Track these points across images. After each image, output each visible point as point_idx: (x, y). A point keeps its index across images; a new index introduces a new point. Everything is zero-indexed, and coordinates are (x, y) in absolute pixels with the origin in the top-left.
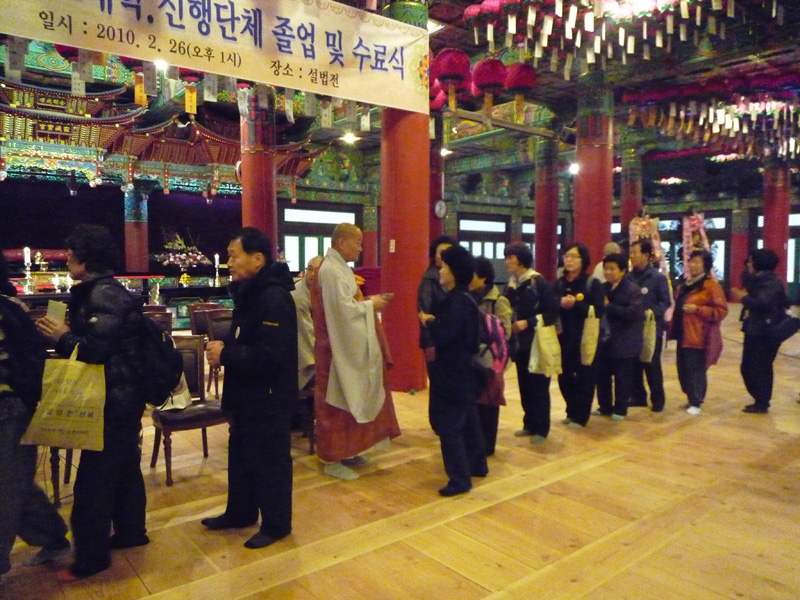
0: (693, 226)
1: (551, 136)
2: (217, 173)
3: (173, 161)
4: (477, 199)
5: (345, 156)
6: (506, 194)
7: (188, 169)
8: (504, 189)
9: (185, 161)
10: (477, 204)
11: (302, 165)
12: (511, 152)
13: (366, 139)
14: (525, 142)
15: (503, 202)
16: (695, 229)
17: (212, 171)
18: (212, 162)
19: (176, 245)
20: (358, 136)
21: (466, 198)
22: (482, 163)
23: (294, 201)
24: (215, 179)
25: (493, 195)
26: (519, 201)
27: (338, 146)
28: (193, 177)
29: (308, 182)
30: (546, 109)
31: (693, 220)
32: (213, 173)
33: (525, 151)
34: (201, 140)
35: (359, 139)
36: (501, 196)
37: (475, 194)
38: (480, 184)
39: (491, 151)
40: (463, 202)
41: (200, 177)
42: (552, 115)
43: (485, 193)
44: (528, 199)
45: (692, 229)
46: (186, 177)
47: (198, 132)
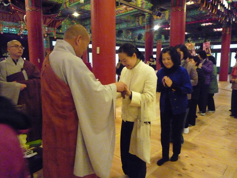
0: (207, 46)
1: (151, 13)
2: (22, 25)
3: (4, 21)
4: (121, 39)
5: (74, 22)
6: (130, 38)
7: (11, 24)
8: (130, 36)
9: (9, 21)
10: (121, 41)
11: (58, 24)
12: (133, 22)
13: (82, 15)
14: (138, 18)
15: (130, 40)
16: (207, 47)
17: (20, 25)
18: (21, 21)
19: (8, 54)
20: (79, 14)
21: (117, 38)
22: (123, 26)
23: (55, 37)
24: (22, 27)
25: (126, 38)
26: (135, 40)
27: (72, 18)
28: (13, 27)
29: (61, 31)
30: (149, 3)
31: (207, 44)
32: (21, 25)
33: (138, 21)
34: (14, 12)
35: (79, 15)
36: (129, 38)
37: (120, 37)
38: (122, 34)
39: (126, 21)
40: (116, 40)
41: (16, 27)
42: (152, 5)
43: (124, 37)
44: (137, 39)
45: (206, 47)
46: (10, 27)
47: (13, 8)
